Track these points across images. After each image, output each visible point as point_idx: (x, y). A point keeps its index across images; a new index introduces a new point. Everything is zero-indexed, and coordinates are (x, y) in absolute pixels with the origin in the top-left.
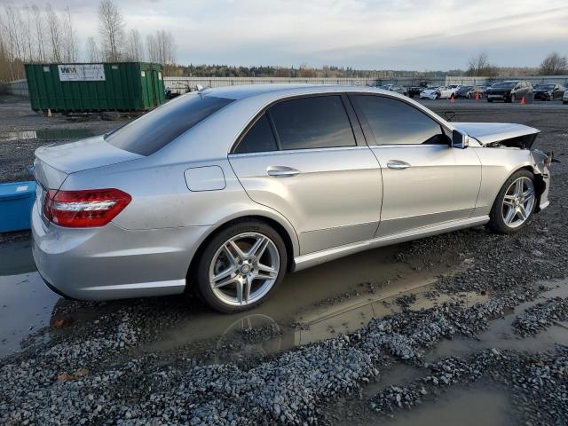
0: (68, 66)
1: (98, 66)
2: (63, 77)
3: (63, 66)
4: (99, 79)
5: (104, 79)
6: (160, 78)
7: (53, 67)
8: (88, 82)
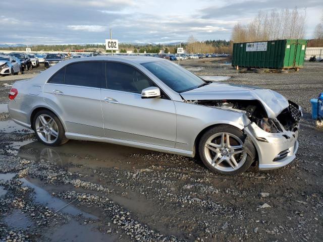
0: (251, 44)
1: (265, 43)
2: (248, 49)
3: (248, 44)
4: (264, 50)
5: (266, 50)
6: (303, 48)
7: (245, 44)
8: (258, 52)
